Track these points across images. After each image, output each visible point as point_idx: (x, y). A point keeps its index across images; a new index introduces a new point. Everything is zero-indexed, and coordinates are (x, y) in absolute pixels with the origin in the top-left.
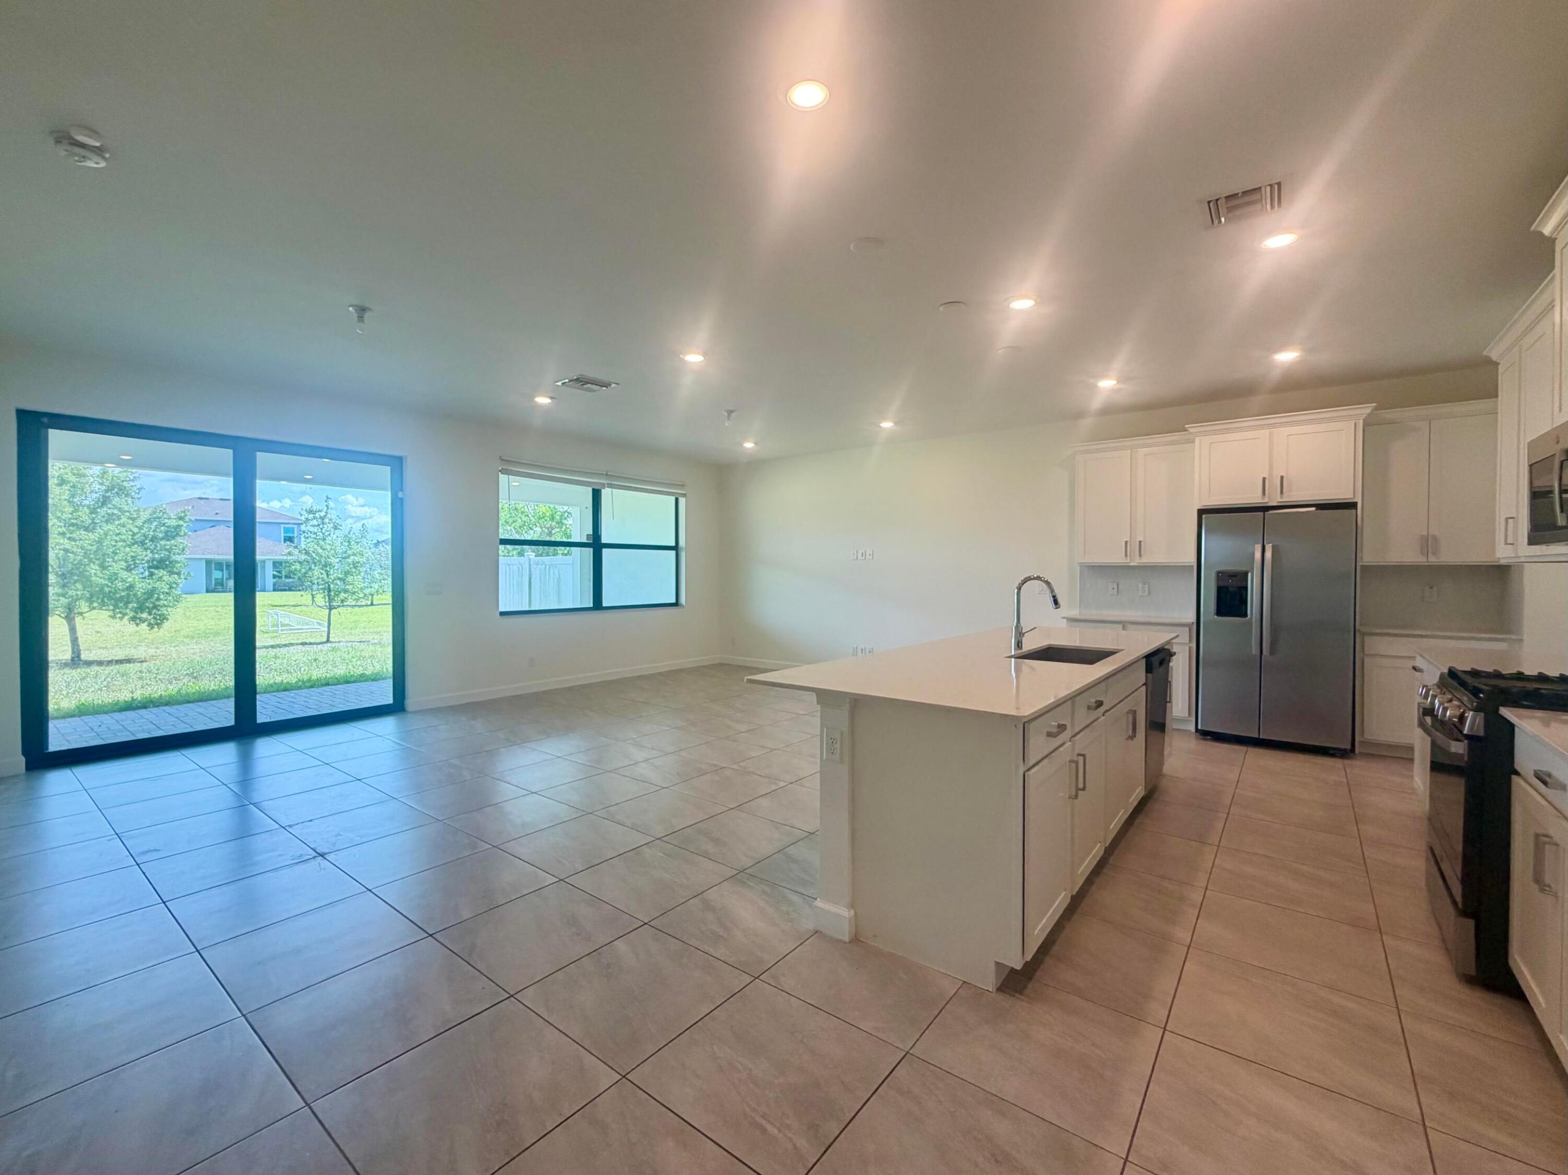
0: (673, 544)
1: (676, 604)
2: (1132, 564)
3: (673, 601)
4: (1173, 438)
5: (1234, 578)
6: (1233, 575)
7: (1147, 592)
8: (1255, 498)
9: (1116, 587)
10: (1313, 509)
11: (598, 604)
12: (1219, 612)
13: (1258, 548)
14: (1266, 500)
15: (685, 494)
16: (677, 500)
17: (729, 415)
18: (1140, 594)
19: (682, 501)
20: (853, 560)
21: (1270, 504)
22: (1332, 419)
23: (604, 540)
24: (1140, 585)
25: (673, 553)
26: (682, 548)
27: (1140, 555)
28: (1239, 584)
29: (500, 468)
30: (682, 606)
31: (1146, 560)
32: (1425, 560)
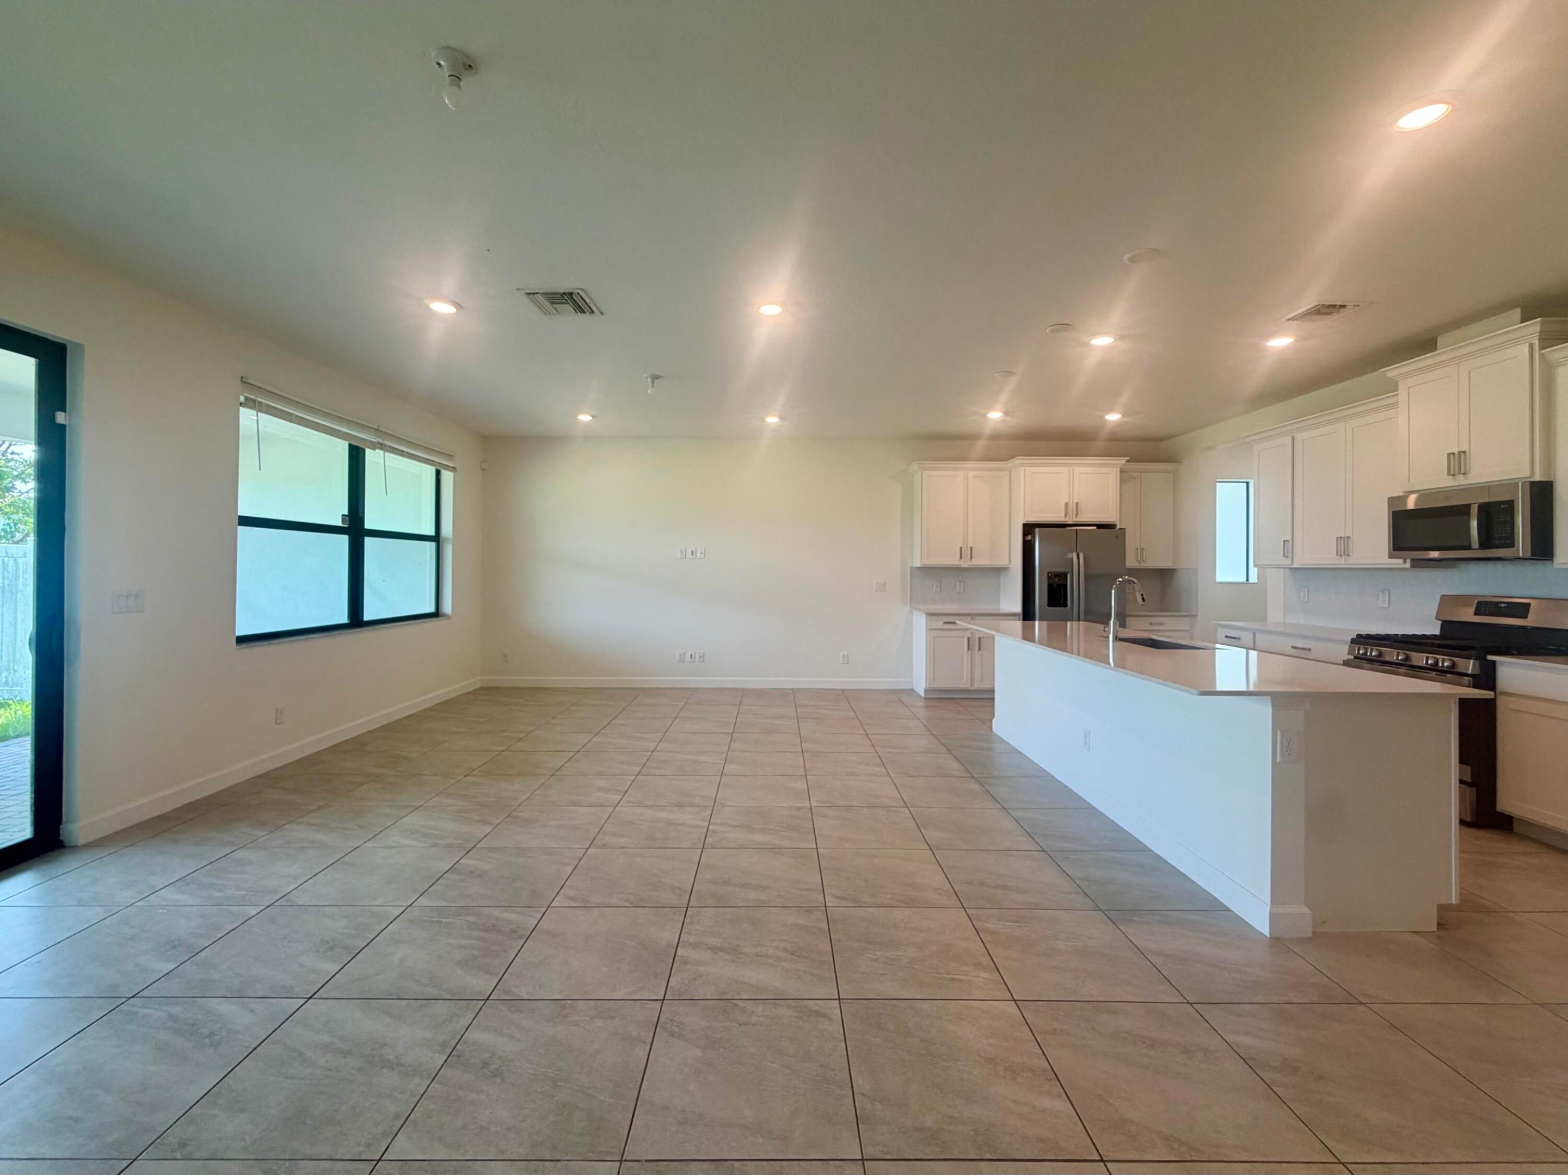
0: (431, 532)
1: (436, 614)
2: (964, 566)
3: (431, 609)
4: (995, 466)
5: (1059, 578)
6: (1058, 575)
7: (962, 589)
8: (1059, 518)
9: (939, 585)
10: (1095, 528)
11: (356, 619)
12: (1050, 605)
13: (1075, 555)
14: (1067, 519)
15: (454, 468)
16: (438, 473)
17: (653, 382)
18: (958, 590)
19: (447, 477)
20: (681, 558)
21: (1069, 523)
22: (1101, 465)
23: (369, 524)
24: (958, 583)
25: (431, 546)
26: (447, 539)
27: (971, 558)
28: (1061, 582)
29: (242, 399)
30: (445, 615)
31: (976, 562)
32: (1139, 565)
